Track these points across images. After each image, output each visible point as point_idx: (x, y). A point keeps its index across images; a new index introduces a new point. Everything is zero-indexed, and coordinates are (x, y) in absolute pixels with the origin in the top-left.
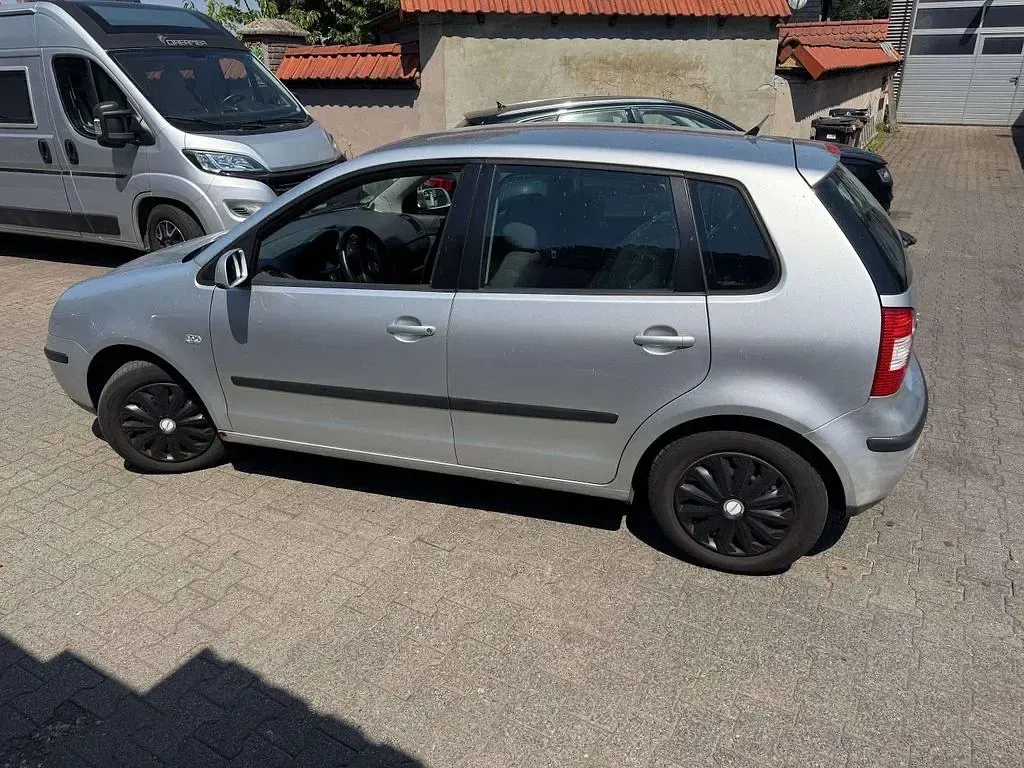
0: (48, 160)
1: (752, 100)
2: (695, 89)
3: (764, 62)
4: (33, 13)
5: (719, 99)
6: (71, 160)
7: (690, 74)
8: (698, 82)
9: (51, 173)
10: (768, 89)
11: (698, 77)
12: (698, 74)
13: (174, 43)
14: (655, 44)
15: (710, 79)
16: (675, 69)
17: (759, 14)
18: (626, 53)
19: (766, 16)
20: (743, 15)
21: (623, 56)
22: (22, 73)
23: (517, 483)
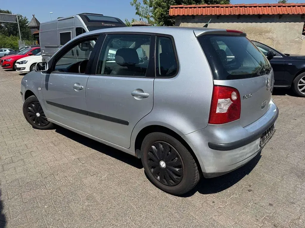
0: (73, 55)
1: (292, 43)
2: (269, 40)
3: (298, 30)
4: (74, 18)
5: (278, 43)
6: (77, 55)
7: (267, 34)
8: (270, 37)
9: (74, 58)
10: (299, 40)
11: (270, 35)
12: (270, 34)
13: (106, 25)
14: (254, 24)
15: (275, 36)
16: (261, 33)
17: (296, 13)
18: (243, 27)
19: (299, 14)
20: (289, 14)
21: (241, 28)
22: (70, 32)
23: (107, 144)
